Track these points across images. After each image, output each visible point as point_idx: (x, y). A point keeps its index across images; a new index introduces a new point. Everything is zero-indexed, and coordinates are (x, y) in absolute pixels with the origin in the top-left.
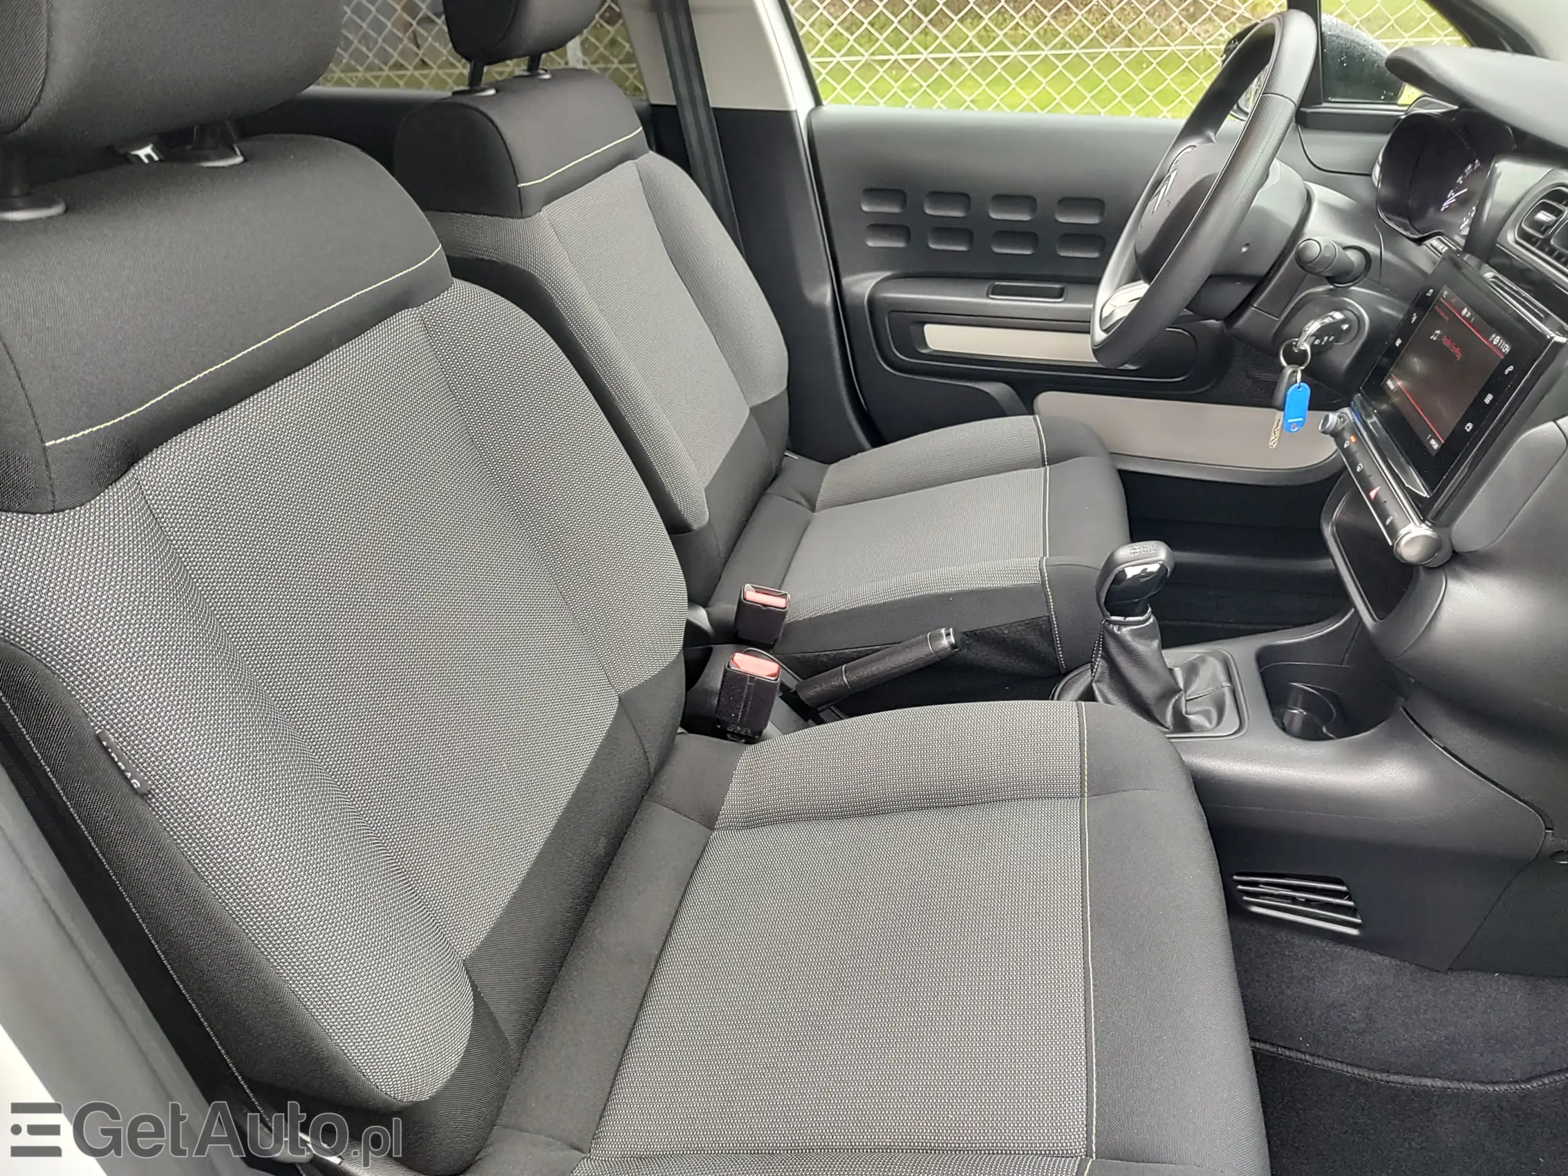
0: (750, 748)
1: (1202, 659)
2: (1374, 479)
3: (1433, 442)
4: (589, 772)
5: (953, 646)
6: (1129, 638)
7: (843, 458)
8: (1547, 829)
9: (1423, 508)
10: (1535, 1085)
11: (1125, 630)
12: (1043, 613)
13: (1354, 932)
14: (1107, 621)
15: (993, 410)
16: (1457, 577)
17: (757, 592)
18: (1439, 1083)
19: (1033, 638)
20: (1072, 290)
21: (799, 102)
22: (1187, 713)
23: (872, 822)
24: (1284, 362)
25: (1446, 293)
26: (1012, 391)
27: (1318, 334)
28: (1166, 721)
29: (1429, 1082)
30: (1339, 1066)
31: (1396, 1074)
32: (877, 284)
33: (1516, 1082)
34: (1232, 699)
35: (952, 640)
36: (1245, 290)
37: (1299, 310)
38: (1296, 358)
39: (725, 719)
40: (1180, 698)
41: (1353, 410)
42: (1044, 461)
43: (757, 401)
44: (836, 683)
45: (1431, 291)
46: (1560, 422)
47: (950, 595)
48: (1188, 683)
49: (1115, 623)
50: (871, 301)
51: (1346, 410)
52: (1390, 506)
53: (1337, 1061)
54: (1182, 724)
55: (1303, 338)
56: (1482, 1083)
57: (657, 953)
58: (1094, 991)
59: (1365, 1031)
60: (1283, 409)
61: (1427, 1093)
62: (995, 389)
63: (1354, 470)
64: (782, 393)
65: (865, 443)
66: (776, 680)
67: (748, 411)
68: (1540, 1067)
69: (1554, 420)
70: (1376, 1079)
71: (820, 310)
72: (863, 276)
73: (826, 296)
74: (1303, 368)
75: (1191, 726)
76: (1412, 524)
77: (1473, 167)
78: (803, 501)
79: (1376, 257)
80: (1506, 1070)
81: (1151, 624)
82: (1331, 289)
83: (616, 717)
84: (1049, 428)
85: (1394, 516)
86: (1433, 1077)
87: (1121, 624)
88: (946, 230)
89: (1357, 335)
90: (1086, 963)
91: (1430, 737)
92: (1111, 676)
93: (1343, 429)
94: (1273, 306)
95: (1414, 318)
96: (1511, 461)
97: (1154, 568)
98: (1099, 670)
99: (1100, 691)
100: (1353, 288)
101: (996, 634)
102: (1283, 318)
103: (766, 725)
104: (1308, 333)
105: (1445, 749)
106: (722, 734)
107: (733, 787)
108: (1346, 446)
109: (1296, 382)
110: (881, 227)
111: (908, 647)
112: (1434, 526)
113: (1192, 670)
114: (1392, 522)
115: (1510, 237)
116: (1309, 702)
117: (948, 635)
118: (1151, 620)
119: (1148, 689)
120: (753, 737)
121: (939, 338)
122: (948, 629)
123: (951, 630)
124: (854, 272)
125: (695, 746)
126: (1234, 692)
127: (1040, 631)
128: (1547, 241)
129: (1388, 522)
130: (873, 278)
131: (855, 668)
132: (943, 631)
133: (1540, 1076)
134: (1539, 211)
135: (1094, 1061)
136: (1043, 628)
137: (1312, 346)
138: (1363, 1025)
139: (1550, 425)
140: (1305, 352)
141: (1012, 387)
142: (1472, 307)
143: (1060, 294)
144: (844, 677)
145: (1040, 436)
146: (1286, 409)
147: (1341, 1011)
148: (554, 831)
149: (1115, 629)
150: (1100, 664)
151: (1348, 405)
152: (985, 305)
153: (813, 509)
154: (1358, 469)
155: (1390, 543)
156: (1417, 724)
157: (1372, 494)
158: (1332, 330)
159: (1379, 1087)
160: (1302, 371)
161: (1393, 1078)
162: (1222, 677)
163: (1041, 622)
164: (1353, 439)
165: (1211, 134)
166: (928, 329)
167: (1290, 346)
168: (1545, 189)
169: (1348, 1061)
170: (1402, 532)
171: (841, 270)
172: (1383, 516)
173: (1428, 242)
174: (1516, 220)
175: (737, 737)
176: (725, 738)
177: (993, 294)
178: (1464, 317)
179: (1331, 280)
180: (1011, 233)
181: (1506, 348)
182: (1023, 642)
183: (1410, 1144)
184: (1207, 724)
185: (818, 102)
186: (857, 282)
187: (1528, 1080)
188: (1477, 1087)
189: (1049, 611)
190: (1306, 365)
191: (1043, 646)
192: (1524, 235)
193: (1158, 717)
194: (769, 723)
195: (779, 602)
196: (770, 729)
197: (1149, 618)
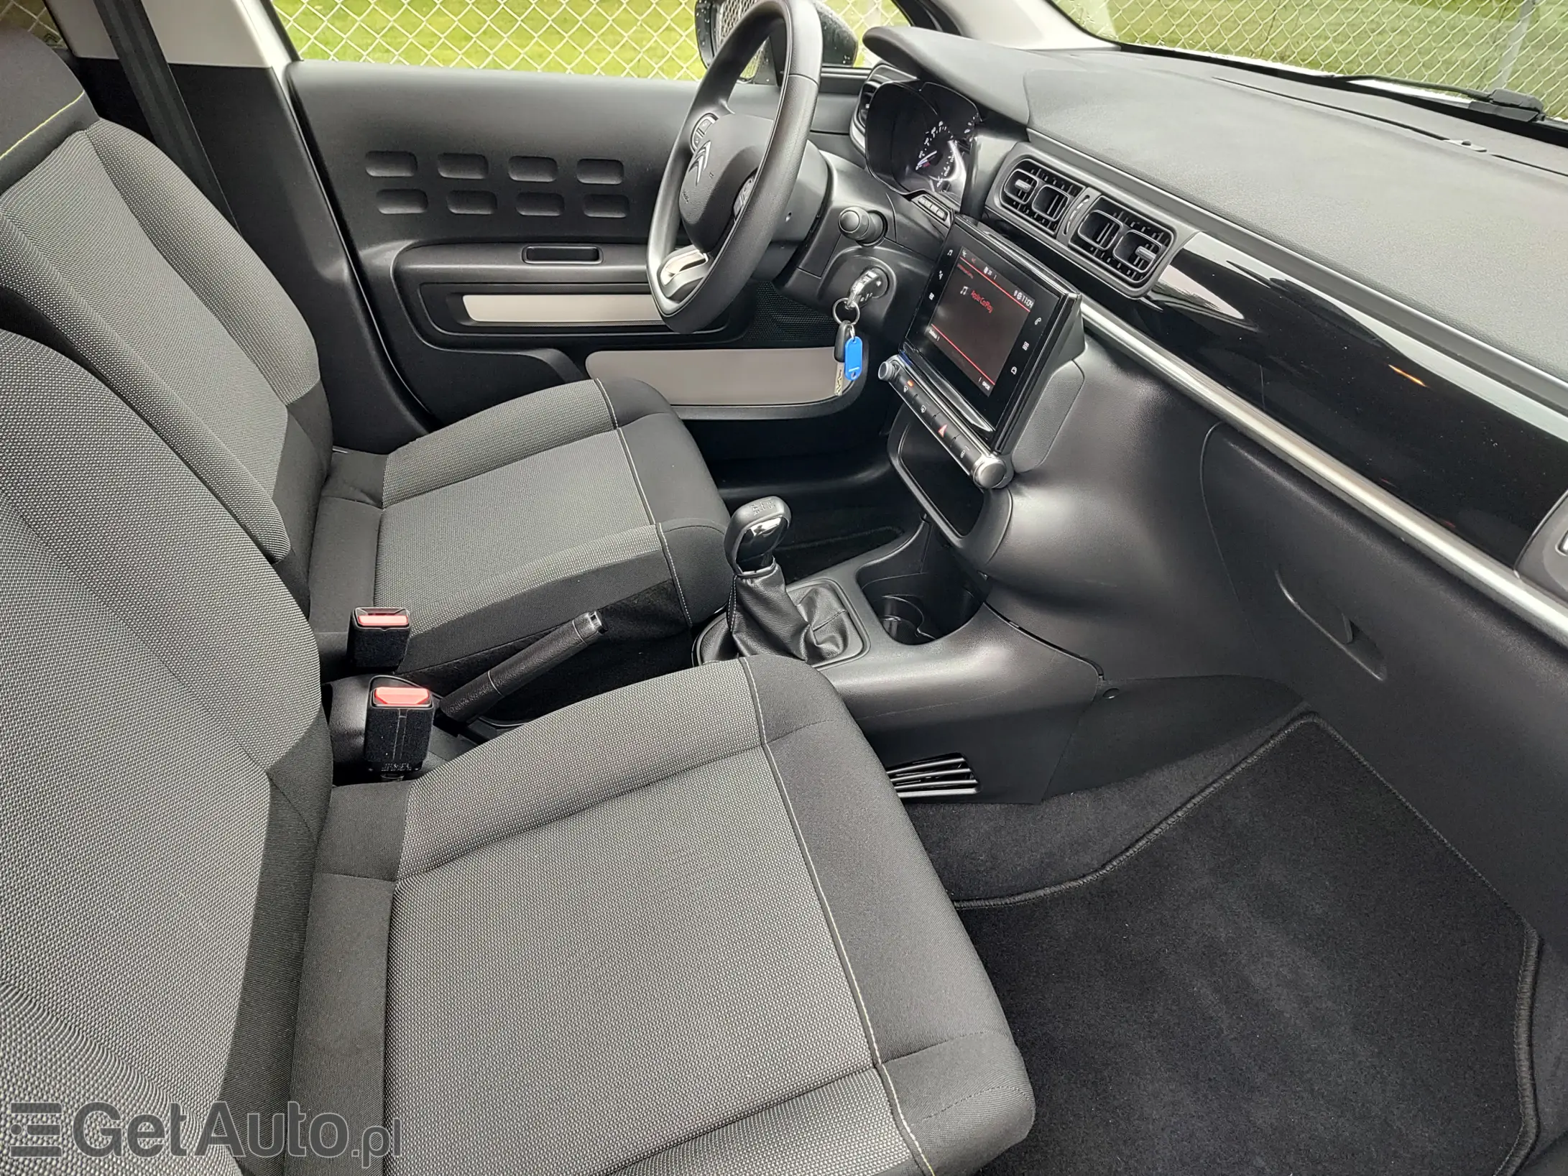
0: (416, 782)
1: (816, 592)
2: (939, 419)
3: (985, 384)
4: (265, 866)
5: (601, 630)
6: (762, 588)
7: (400, 446)
8: (1100, 675)
9: (989, 441)
10: (1108, 869)
11: (758, 581)
12: (667, 577)
13: (972, 791)
14: (738, 576)
15: (549, 378)
16: (1019, 493)
17: (370, 614)
18: (1048, 891)
19: (661, 602)
20: (606, 251)
21: (274, 58)
22: (818, 644)
23: (571, 823)
24: (839, 321)
25: (964, 253)
26: (563, 355)
27: (863, 294)
28: (801, 654)
29: (1041, 893)
30: (979, 903)
31: (1018, 894)
32: (401, 253)
33: (1096, 871)
34: (850, 623)
35: (599, 622)
36: (791, 252)
37: (837, 269)
38: (848, 315)
39: (379, 760)
40: (808, 631)
41: (902, 355)
42: (614, 423)
43: (293, 397)
44: (484, 691)
45: (951, 251)
46: (1076, 360)
47: (577, 577)
48: (811, 614)
49: (747, 577)
50: (396, 271)
51: (895, 357)
52: (960, 441)
53: (977, 900)
54: (816, 655)
55: (853, 296)
56: (1075, 880)
57: (382, 1031)
58: (834, 916)
59: (991, 868)
60: (844, 361)
61: (1042, 900)
62: (546, 355)
63: (919, 412)
64: (318, 384)
65: (421, 429)
66: (431, 706)
67: (286, 410)
68: (1108, 854)
69: (1073, 360)
70: (1006, 904)
71: (338, 287)
72: (382, 247)
73: (343, 270)
74: (854, 323)
75: (824, 654)
76: (983, 455)
77: (938, 129)
78: (368, 500)
79: (891, 219)
80: (1087, 864)
81: (778, 572)
82: (860, 249)
83: (273, 797)
84: (612, 390)
85: (966, 450)
86: (1043, 888)
87: (752, 577)
88: (465, 193)
89: (888, 288)
90: (818, 894)
91: (1009, 621)
92: (748, 626)
93: (899, 375)
94: (815, 267)
95: (941, 276)
96: (1047, 395)
97: (777, 521)
98: (736, 622)
99: (741, 640)
100: (876, 247)
101: (626, 605)
102: (824, 276)
103: (425, 756)
104: (855, 293)
105: (1020, 628)
106: (375, 777)
107: (409, 830)
108: (905, 390)
109: (850, 336)
110: (393, 192)
111: (554, 640)
112: (999, 455)
113: (810, 603)
114: (965, 456)
115: (996, 201)
116: (900, 610)
117: (593, 618)
118: (777, 568)
119: (782, 629)
120: (413, 771)
121: (481, 309)
122: (591, 613)
123: (595, 613)
124: (371, 243)
125: (353, 797)
126: (849, 615)
127: (667, 594)
128: (1029, 206)
129: (962, 455)
130: (394, 249)
131: (503, 671)
132: (587, 616)
133: (1110, 861)
134: (1016, 180)
135: (854, 978)
136: (668, 591)
137: (859, 304)
138: (988, 864)
139: (1071, 363)
140: (855, 309)
141: (563, 351)
142: (991, 266)
143: (595, 256)
144: (491, 682)
145: (605, 399)
146: (846, 360)
147: (973, 859)
148: (250, 947)
149: (749, 582)
150: (737, 616)
151: (897, 353)
152: (525, 271)
153: (379, 504)
154: (923, 411)
155: (968, 473)
156: (999, 614)
157: (942, 432)
158: (870, 288)
159: (1010, 910)
160: (855, 326)
161: (1018, 898)
162: (836, 605)
163: (666, 586)
164: (910, 383)
165: (724, 102)
166: (468, 300)
167: (842, 304)
168: (1016, 160)
169: (983, 896)
170: (977, 464)
171: (357, 244)
172: (957, 451)
173: (915, 200)
174: (998, 187)
175: (393, 775)
176: (380, 780)
177: (529, 259)
178: (987, 275)
179: (859, 242)
180: (533, 195)
181: (1030, 303)
182: (653, 608)
183: (1042, 947)
184: (835, 649)
185: (294, 57)
186: (376, 254)
187: (1103, 866)
188: (1074, 884)
189: (672, 574)
190: (857, 320)
191: (670, 608)
192: (1008, 200)
193: (794, 652)
194: (429, 754)
195: (400, 620)
196: (430, 759)
197: (774, 569)
